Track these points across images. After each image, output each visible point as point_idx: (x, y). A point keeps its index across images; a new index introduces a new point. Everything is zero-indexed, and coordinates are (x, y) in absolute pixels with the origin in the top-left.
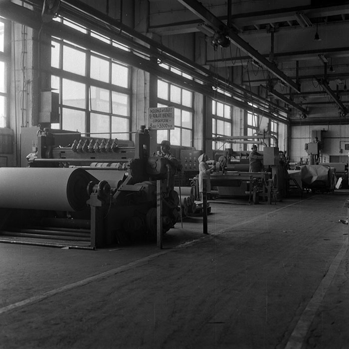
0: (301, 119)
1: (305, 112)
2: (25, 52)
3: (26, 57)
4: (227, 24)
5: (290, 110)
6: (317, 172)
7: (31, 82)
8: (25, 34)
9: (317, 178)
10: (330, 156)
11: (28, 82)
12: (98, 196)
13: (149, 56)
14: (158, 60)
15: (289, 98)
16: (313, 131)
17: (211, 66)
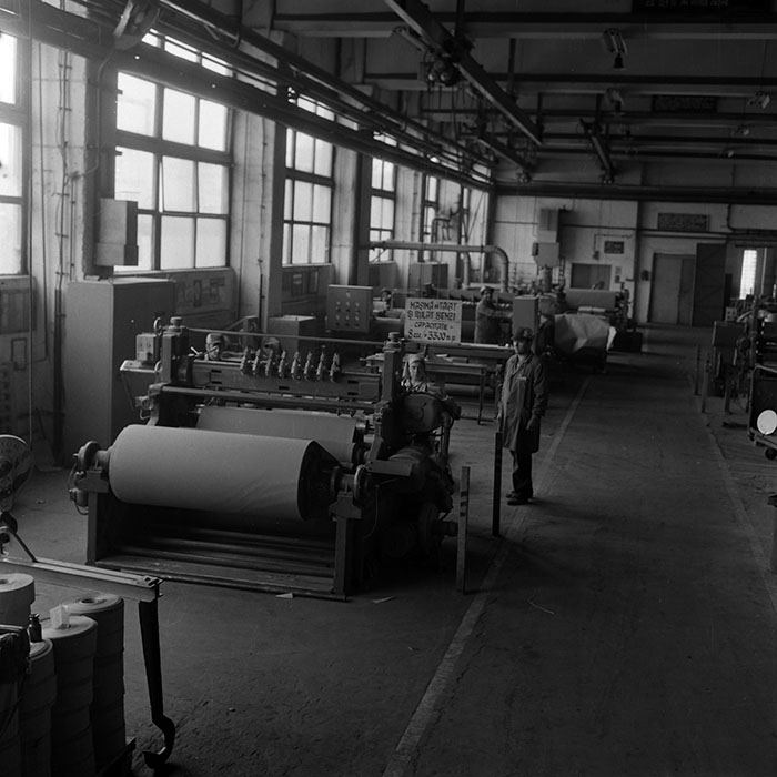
0: (519, 183)
1: (530, 169)
2: (66, 109)
3: (69, 119)
4: (456, 33)
5: (497, 160)
6: (585, 329)
7: (82, 178)
8: (66, 67)
9: (587, 342)
10: (574, 265)
11: (75, 177)
12: (354, 499)
13: (275, 84)
14: (290, 89)
15: (506, 144)
16: (542, 210)
17: (376, 88)
